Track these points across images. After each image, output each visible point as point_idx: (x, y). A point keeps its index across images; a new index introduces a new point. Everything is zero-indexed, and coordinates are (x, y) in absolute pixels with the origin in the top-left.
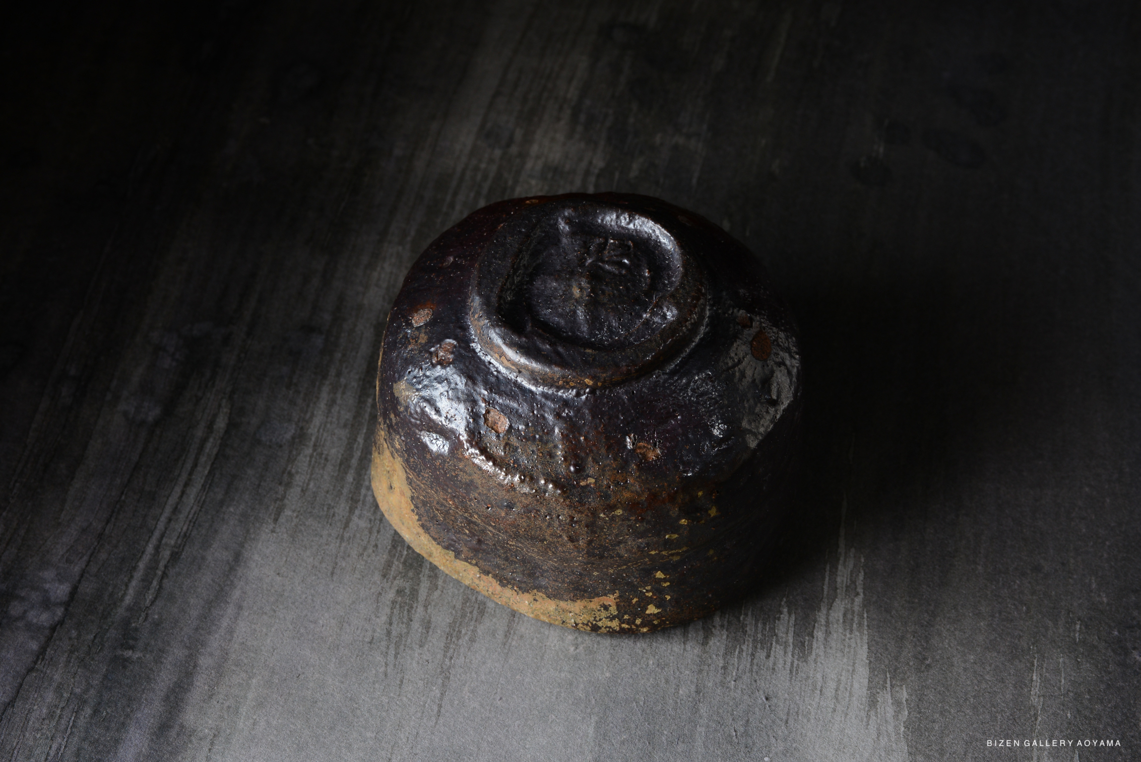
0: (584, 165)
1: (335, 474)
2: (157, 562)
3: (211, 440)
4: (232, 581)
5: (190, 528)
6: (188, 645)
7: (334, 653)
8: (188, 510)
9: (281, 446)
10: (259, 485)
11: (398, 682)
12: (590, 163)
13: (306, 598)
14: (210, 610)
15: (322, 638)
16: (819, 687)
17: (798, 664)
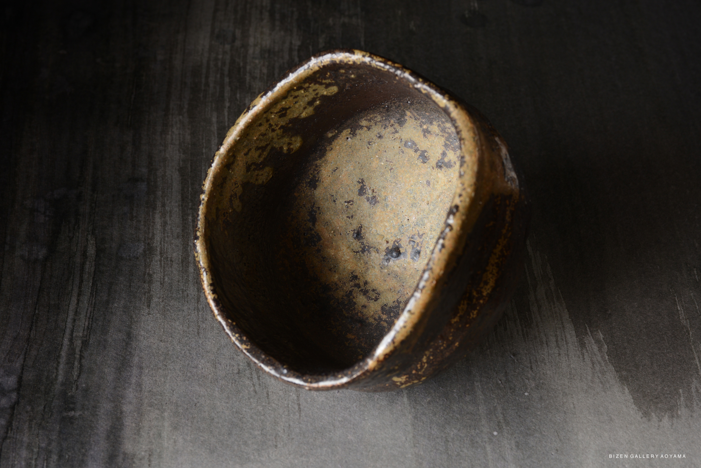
0: (287, 45)
1: (181, 269)
2: (74, 350)
3: (88, 263)
4: (130, 352)
5: (90, 322)
6: (112, 399)
7: (215, 385)
8: (85, 311)
9: (137, 258)
10: (130, 286)
11: (266, 395)
12: (291, 43)
13: (185, 353)
14: (120, 374)
15: (204, 377)
16: (545, 342)
17: (526, 331)
